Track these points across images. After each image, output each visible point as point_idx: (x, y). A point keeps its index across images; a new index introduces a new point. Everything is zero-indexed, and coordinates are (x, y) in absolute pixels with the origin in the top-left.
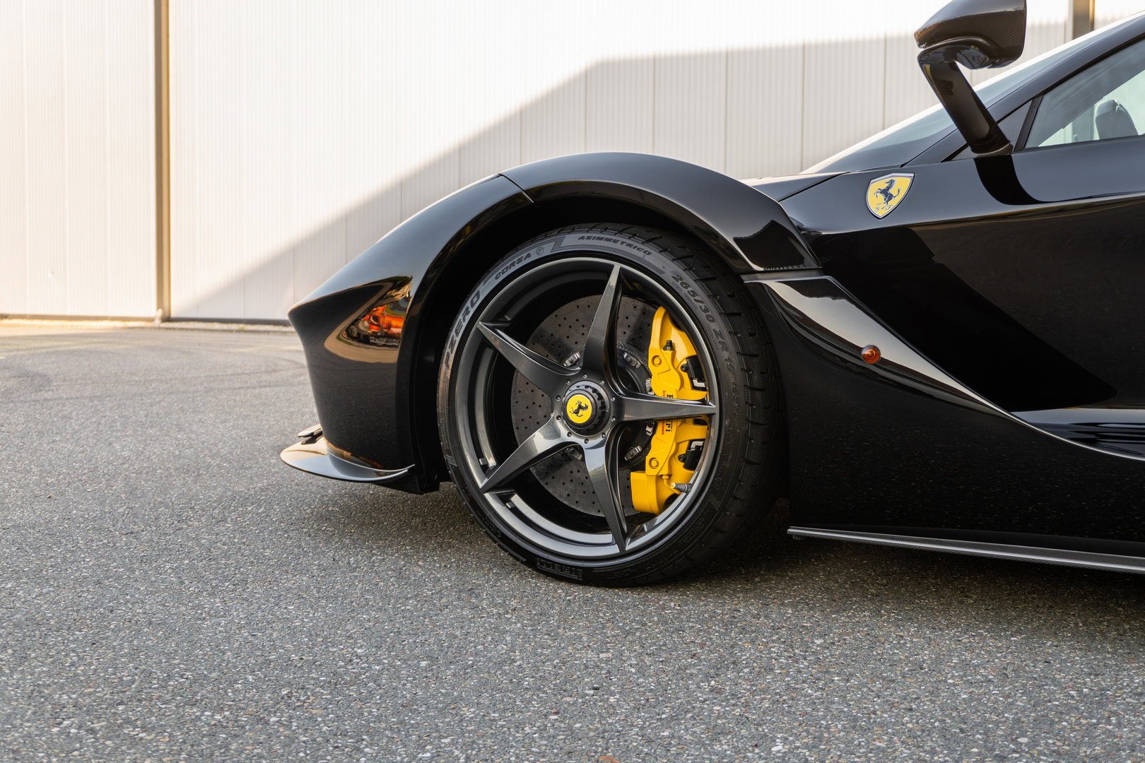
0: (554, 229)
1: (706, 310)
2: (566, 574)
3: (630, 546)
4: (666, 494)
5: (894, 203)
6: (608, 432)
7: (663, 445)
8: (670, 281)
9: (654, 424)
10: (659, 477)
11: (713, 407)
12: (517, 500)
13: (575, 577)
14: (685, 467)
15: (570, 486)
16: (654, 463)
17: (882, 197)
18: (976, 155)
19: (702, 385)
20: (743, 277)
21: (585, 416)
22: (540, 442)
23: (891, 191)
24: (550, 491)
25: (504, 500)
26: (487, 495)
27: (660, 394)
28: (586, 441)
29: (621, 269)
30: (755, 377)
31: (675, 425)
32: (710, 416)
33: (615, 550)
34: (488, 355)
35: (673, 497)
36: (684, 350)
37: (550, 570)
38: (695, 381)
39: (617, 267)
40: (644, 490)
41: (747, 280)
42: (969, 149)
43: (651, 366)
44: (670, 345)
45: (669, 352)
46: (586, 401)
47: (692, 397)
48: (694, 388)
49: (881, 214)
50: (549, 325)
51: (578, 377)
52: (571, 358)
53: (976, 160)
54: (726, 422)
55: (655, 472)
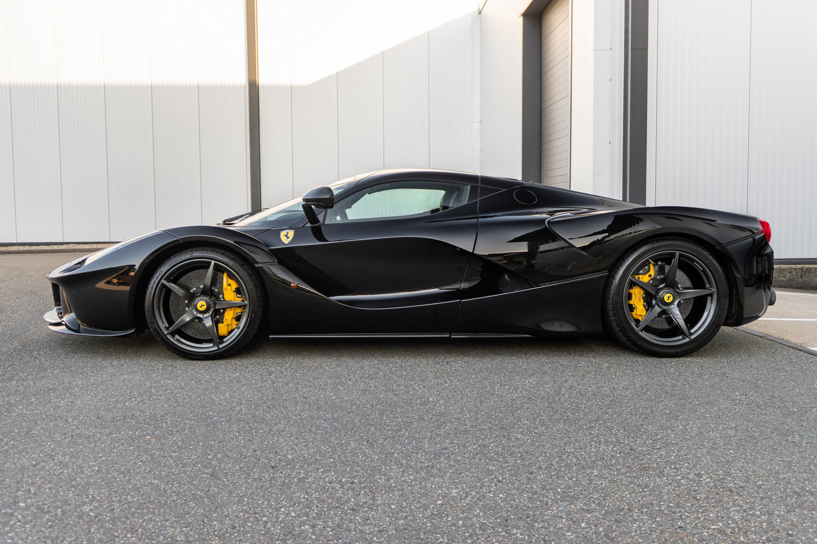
0: (188, 249)
1: (243, 274)
2: (199, 357)
3: (221, 346)
4: (230, 329)
5: (290, 239)
6: (211, 313)
7: (229, 315)
8: (232, 266)
9: (224, 310)
10: (228, 325)
11: (247, 302)
12: (177, 337)
13: (202, 358)
14: (236, 321)
15: (193, 331)
16: (226, 321)
17: (286, 237)
18: (311, 225)
19: (240, 296)
20: (255, 265)
21: (204, 308)
22: (187, 318)
23: (288, 235)
24: (186, 332)
25: (173, 336)
26: (167, 336)
27: (228, 300)
28: (203, 315)
29: (215, 263)
30: (259, 293)
31: (233, 309)
32: (246, 305)
33: (216, 348)
34: (164, 290)
35: (232, 331)
36: (234, 285)
37: (193, 357)
38: (238, 295)
39: (213, 262)
40: (223, 329)
41: (257, 266)
42: (309, 223)
43: (224, 291)
44: (230, 285)
45: (230, 287)
46: (204, 303)
47: (238, 300)
48: (238, 297)
49: (286, 243)
50: (183, 280)
51: (200, 296)
52: (193, 290)
53: (311, 227)
54: (251, 307)
55: (227, 323)
